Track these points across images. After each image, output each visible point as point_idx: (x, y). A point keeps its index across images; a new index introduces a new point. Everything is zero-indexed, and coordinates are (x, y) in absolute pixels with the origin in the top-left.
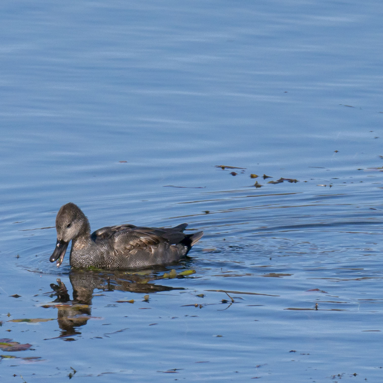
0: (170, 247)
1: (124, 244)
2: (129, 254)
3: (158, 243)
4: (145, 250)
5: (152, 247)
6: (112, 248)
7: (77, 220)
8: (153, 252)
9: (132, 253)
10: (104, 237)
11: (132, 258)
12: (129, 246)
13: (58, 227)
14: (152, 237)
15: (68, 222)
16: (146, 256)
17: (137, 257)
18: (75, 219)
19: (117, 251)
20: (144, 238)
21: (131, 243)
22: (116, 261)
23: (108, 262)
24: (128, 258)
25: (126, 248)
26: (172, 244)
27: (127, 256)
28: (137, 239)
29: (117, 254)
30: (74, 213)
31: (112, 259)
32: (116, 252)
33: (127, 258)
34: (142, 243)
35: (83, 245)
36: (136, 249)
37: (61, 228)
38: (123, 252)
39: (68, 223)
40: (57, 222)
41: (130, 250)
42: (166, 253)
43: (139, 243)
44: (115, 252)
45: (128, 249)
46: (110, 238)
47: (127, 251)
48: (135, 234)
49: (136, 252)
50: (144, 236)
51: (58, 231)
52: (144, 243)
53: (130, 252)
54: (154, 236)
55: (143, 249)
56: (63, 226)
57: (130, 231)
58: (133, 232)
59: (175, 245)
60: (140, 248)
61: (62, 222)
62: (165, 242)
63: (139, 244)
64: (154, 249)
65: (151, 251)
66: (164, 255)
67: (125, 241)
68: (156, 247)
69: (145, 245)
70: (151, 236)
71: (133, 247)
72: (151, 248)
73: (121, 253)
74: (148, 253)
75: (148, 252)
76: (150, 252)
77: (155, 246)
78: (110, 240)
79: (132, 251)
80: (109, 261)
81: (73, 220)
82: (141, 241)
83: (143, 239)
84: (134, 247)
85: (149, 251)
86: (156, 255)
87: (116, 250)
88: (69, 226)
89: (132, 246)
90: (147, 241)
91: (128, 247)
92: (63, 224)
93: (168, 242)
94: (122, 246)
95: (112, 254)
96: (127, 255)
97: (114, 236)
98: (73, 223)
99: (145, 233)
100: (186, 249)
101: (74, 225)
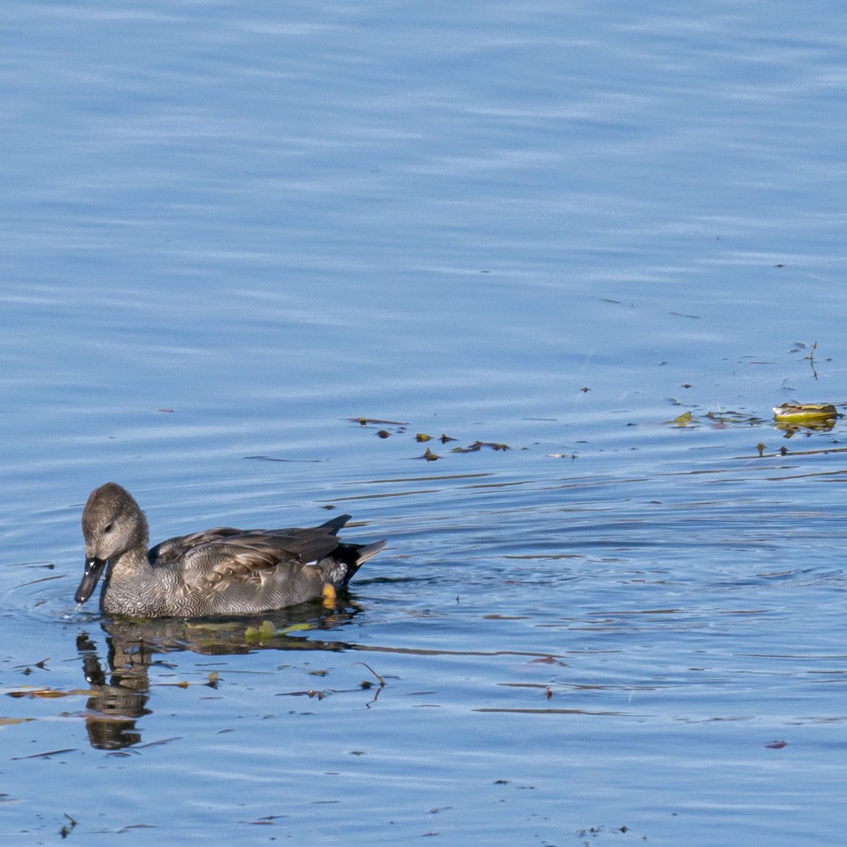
0: (304, 568)
1: (202, 573)
2: (214, 591)
3: (275, 564)
4: (247, 579)
5: (262, 574)
6: (181, 581)
7: (124, 516)
8: (263, 583)
9: (219, 590)
10: (168, 559)
11: (218, 597)
12: (213, 576)
13: (88, 533)
14: (263, 553)
15: (105, 521)
16: (248, 592)
17: (228, 595)
18: (120, 514)
19: (189, 587)
20: (244, 557)
21: (217, 568)
22: (187, 606)
23: (172, 608)
24: (212, 600)
25: (205, 581)
26: (308, 562)
27: (209, 596)
28: (229, 559)
29: (189, 592)
30: (117, 504)
31: (178, 603)
32: (187, 589)
33: (210, 598)
34: (240, 567)
35: (129, 570)
36: (228, 579)
37: (92, 534)
38: (200, 589)
39: (107, 523)
40: (84, 522)
41: (214, 583)
42: (293, 583)
43: (233, 567)
44: (185, 588)
45: (211, 582)
46: (178, 561)
47: (209, 585)
48: (225, 550)
49: (227, 586)
50: (246, 553)
51: (86, 540)
52: (244, 567)
53: (216, 587)
54: (267, 550)
55: (241, 579)
56: (97, 531)
57: (216, 545)
58: (223, 546)
59: (314, 563)
60: (236, 578)
61: (95, 521)
62: (292, 560)
63: (232, 570)
64: (266, 576)
65: (260, 581)
66: (288, 588)
67: (205, 566)
68: (270, 573)
69: (247, 570)
70: (262, 550)
71: (220, 577)
72: (259, 576)
73: (198, 590)
74: (253, 587)
75: (254, 584)
76: (256, 584)
77: (269, 571)
78: (178, 565)
79: (219, 584)
80: (174, 607)
81: (115, 517)
82: (237, 563)
83: (242, 558)
84: (223, 577)
85: (253, 582)
86: (269, 589)
87: (188, 585)
88: (108, 529)
89: (219, 574)
90: (250, 561)
91: (211, 577)
92: (96, 527)
93: (298, 559)
94: (199, 576)
95: (180, 592)
96: (209, 593)
97: (185, 557)
98: (116, 522)
99: (246, 546)
100: (343, 569)
101: (118, 527)
